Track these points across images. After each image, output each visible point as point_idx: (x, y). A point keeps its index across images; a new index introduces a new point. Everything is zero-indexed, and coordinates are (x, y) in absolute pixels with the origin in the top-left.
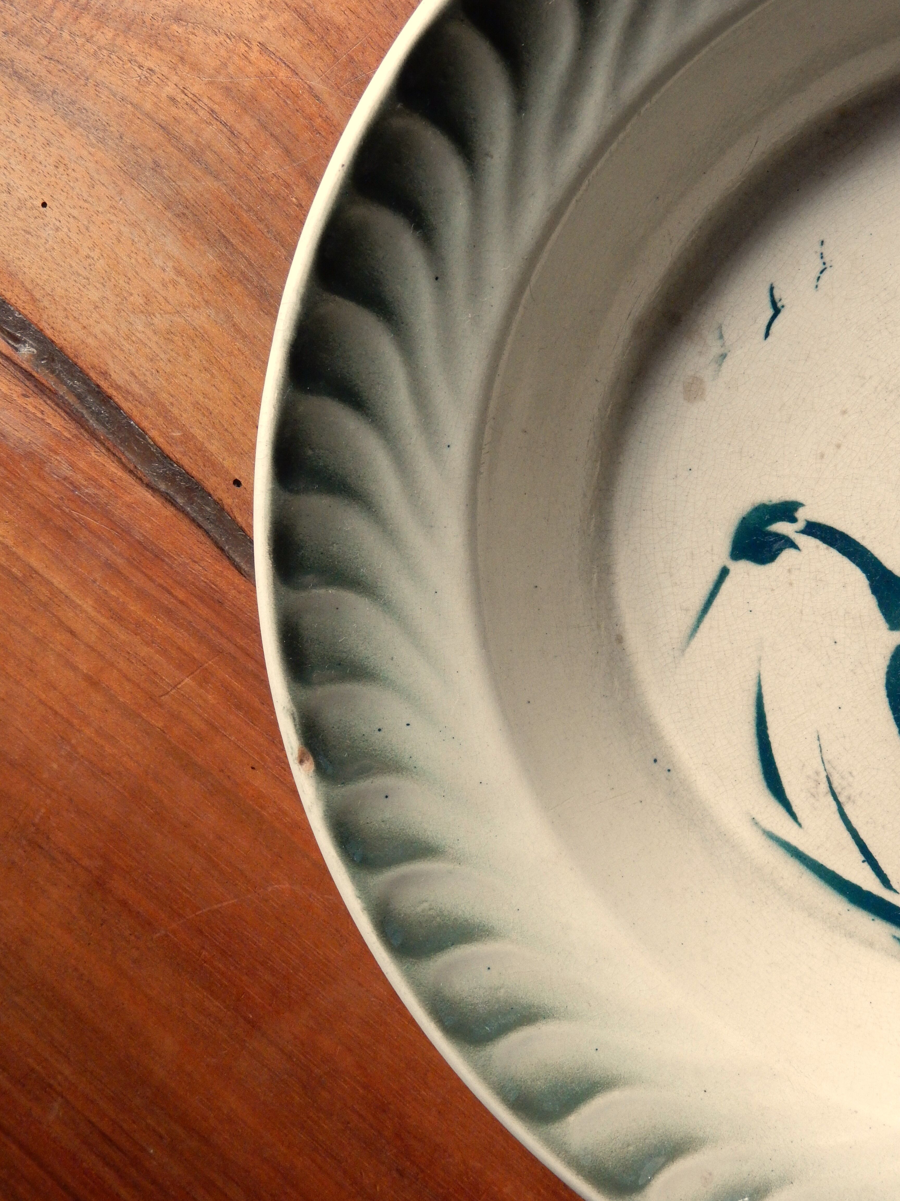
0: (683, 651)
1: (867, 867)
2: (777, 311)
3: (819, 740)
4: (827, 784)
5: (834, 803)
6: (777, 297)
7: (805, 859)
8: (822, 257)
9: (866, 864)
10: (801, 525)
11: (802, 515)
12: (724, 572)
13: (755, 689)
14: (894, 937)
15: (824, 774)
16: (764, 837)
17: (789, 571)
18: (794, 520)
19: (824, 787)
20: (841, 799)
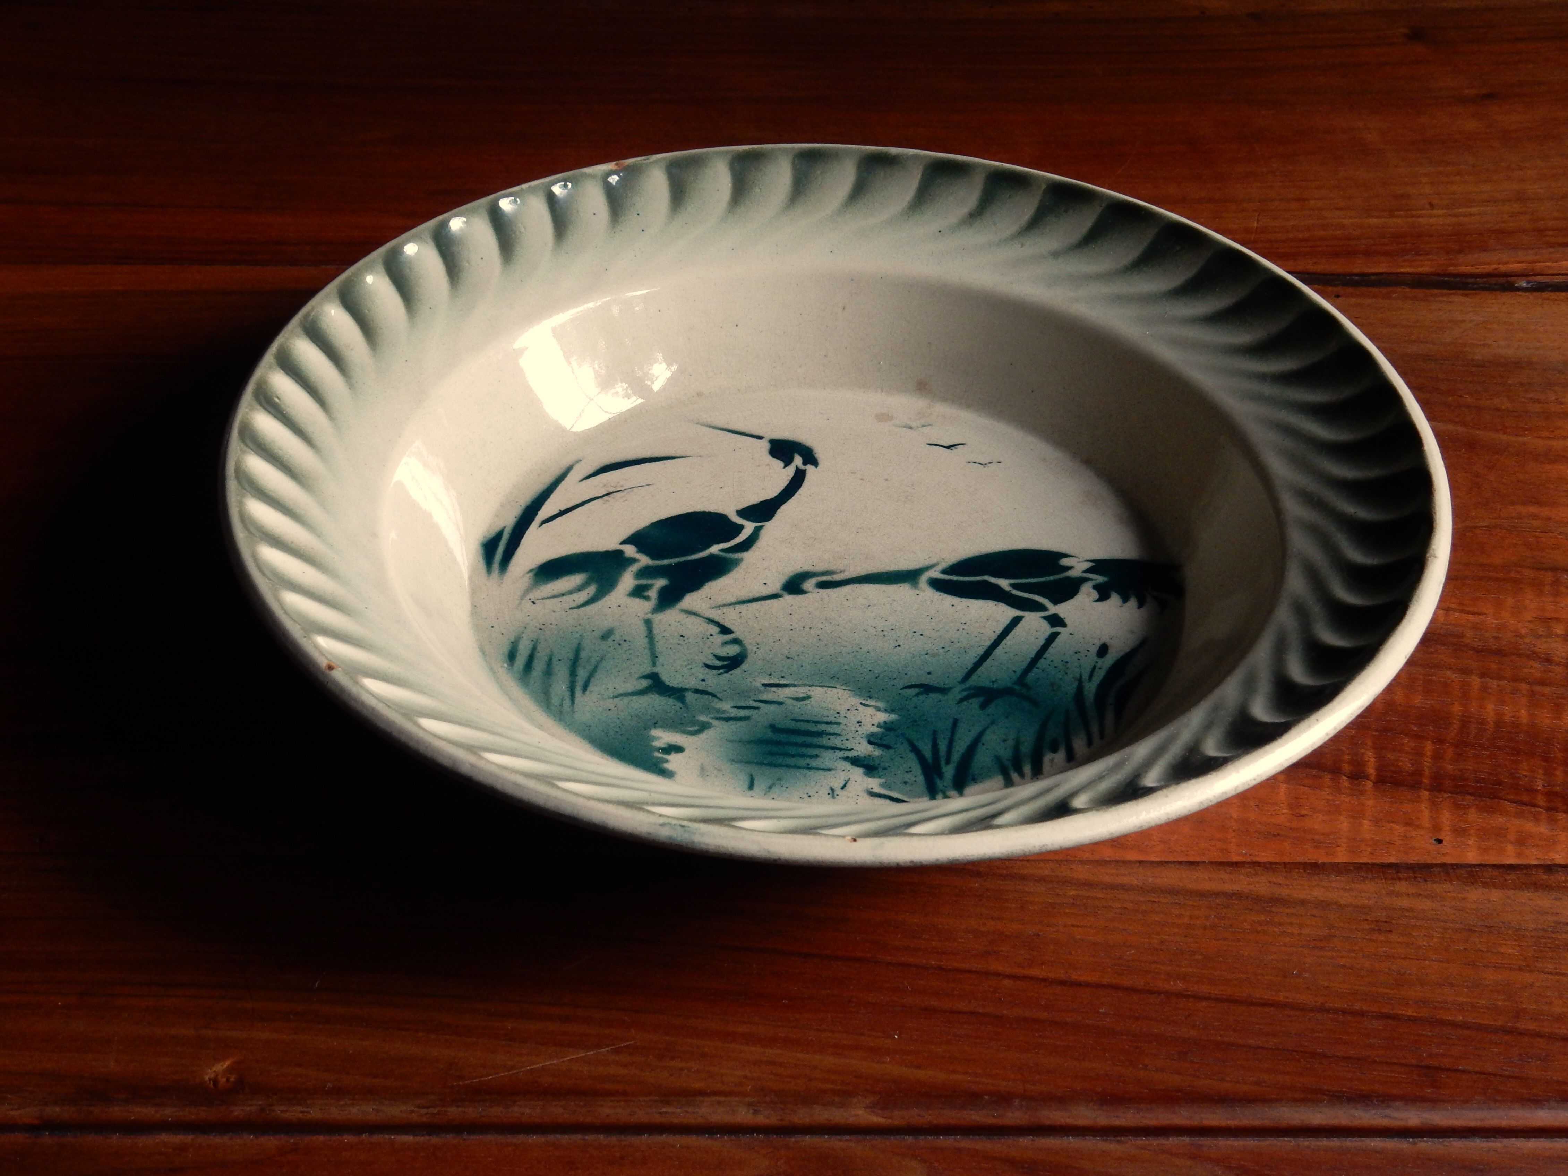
0: (698, 424)
1: (556, 511)
2: (948, 447)
3: (648, 485)
4: (615, 491)
5: (601, 495)
6: (956, 447)
7: (555, 485)
8: (990, 463)
9: (559, 512)
10: (802, 467)
11: (810, 468)
12: (760, 438)
13: (678, 455)
14: (505, 527)
15: (622, 489)
16: (568, 465)
17: (768, 465)
18: (804, 464)
19: (612, 490)
20: (605, 498)
